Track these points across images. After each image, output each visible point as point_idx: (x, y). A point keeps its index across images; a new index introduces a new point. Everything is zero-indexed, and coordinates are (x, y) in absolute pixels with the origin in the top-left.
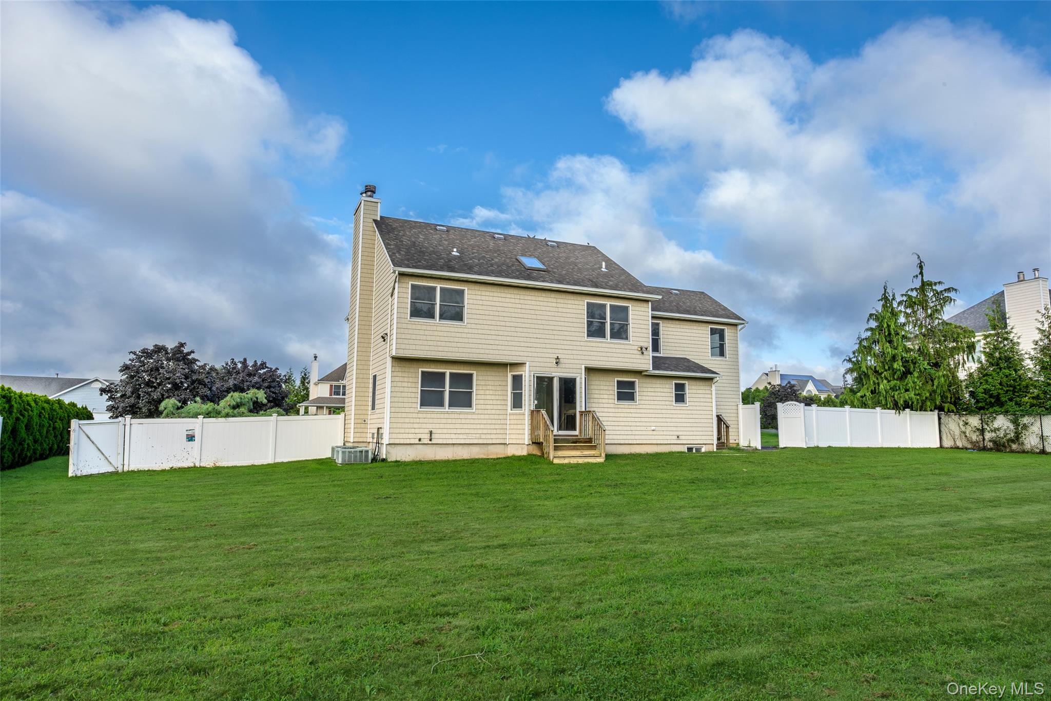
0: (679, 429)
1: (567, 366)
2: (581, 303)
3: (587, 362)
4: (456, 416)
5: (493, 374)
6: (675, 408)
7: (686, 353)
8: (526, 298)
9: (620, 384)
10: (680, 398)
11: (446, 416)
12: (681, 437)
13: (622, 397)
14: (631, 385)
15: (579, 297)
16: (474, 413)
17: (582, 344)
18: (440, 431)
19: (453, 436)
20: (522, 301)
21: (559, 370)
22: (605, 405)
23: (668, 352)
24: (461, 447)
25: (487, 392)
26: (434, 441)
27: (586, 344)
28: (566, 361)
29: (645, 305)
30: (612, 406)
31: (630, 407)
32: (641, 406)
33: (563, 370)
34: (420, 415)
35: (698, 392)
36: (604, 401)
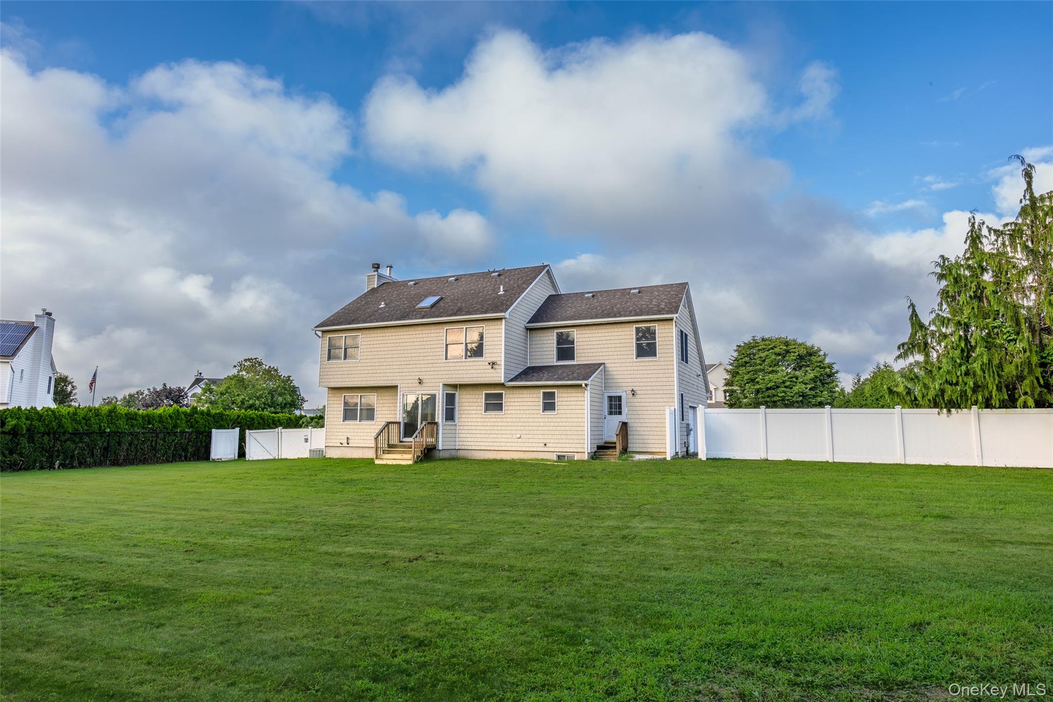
0: (547, 436)
1: (429, 385)
2: (442, 331)
3: (445, 380)
4: (364, 427)
5: (388, 394)
6: (542, 416)
7: (605, 357)
8: (400, 334)
9: (488, 396)
10: (549, 405)
11: (358, 427)
12: (548, 445)
13: (488, 407)
14: (500, 396)
15: (440, 326)
16: (374, 425)
17: (441, 365)
18: (353, 438)
19: (361, 441)
20: (397, 337)
21: (423, 389)
22: (474, 416)
23: (582, 359)
24: (367, 449)
25: (384, 409)
26: (350, 445)
27: (444, 365)
28: (427, 381)
29: (499, 323)
30: (480, 416)
31: (497, 416)
32: (507, 416)
33: (426, 389)
34: (343, 427)
35: (569, 399)
36: (473, 412)
